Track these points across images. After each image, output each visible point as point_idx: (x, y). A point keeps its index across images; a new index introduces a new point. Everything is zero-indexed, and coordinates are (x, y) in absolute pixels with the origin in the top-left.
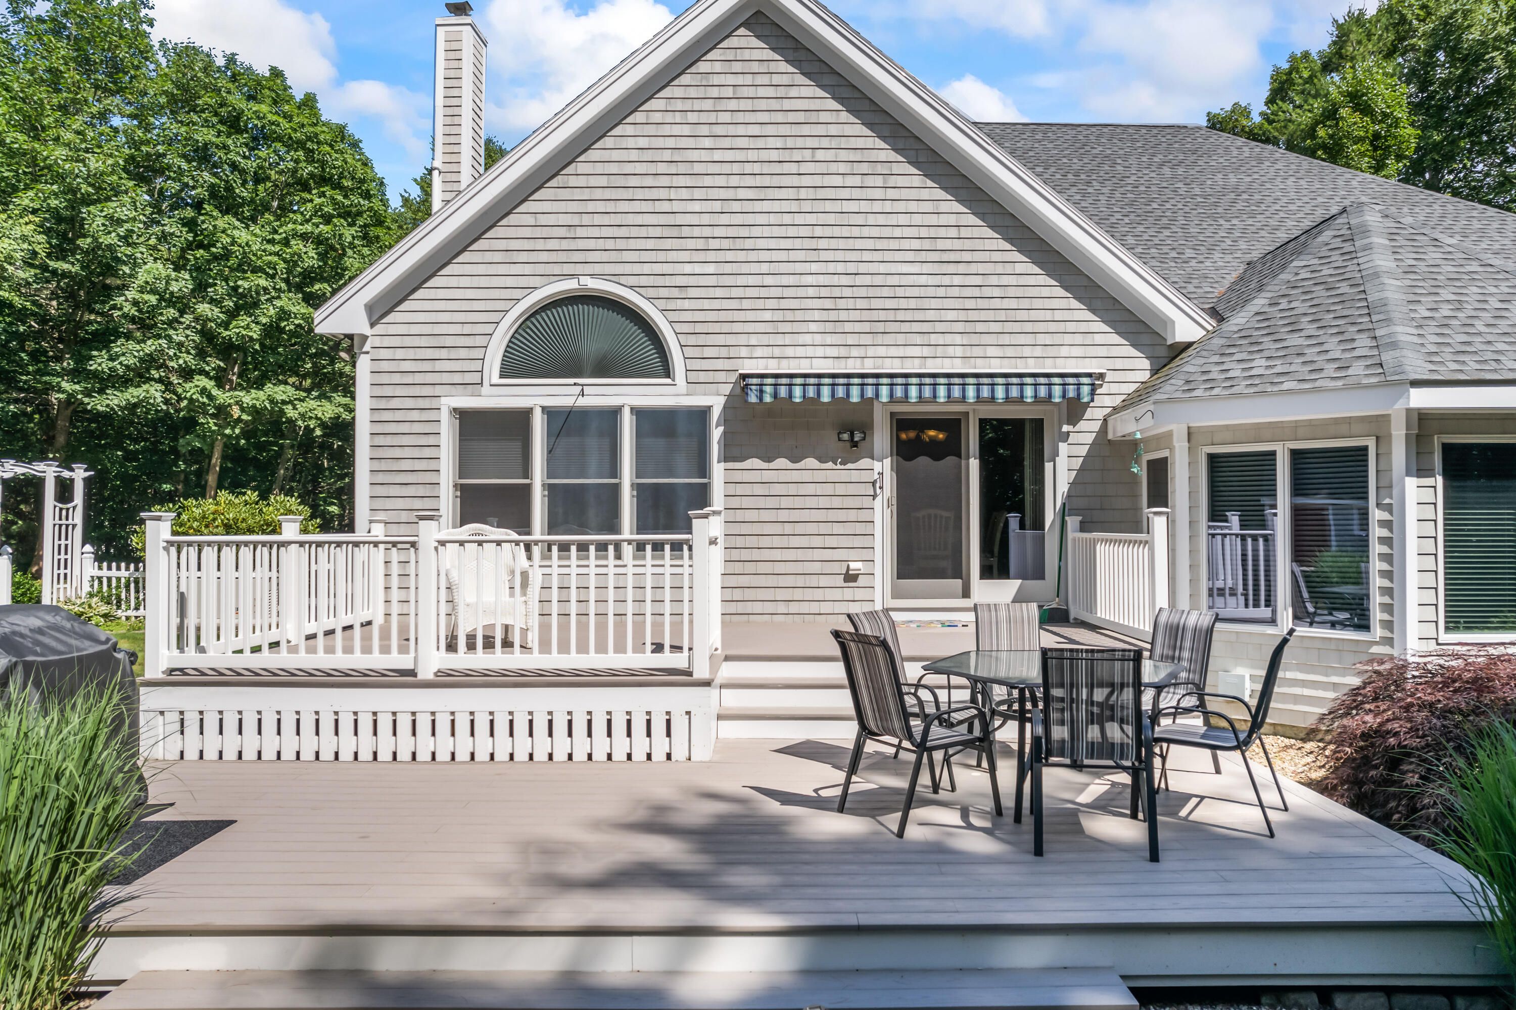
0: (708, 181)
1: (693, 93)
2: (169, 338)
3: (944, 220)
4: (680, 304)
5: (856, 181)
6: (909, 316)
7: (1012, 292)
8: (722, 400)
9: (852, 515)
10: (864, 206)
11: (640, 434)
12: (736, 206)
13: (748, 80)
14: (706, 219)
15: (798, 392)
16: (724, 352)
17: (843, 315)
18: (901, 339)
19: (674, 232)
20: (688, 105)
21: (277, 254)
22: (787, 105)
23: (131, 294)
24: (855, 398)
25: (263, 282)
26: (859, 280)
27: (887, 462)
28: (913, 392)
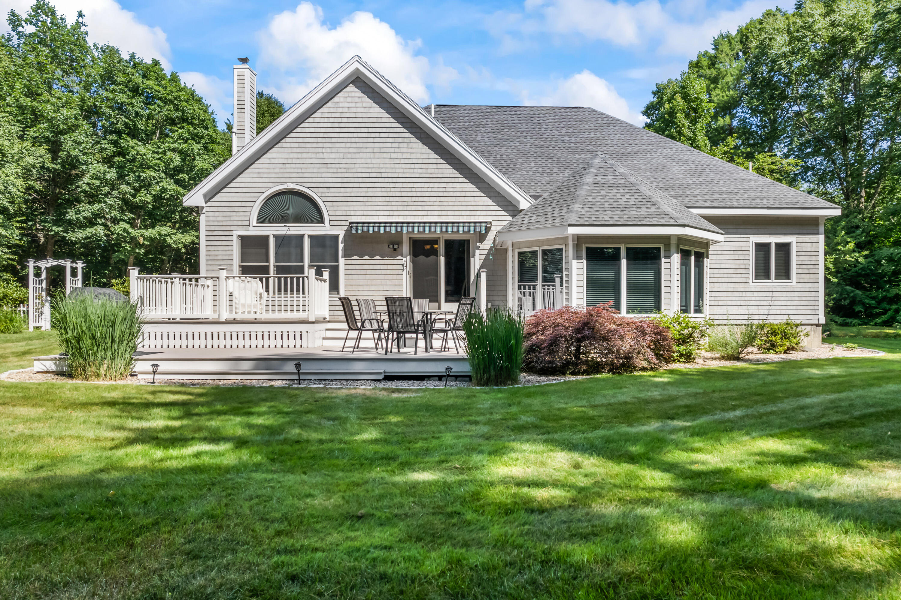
0: (338, 145)
1: (332, 110)
2: (105, 202)
3: (431, 161)
4: (327, 194)
5: (397, 145)
6: (417, 199)
7: (457, 189)
8: (344, 232)
9: (395, 277)
10: (400, 156)
11: (312, 246)
12: (349, 156)
13: (354, 105)
14: (337, 161)
15: (371, 229)
16: (344, 213)
17: (391, 199)
18: (414, 208)
19: (325, 166)
20: (330, 115)
21: (159, 159)
22: (369, 115)
23: (86, 179)
24: (393, 231)
25: (153, 174)
26: (397, 185)
27: (408, 257)
28: (416, 229)
